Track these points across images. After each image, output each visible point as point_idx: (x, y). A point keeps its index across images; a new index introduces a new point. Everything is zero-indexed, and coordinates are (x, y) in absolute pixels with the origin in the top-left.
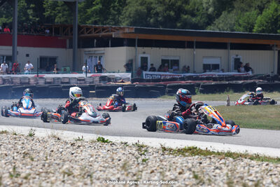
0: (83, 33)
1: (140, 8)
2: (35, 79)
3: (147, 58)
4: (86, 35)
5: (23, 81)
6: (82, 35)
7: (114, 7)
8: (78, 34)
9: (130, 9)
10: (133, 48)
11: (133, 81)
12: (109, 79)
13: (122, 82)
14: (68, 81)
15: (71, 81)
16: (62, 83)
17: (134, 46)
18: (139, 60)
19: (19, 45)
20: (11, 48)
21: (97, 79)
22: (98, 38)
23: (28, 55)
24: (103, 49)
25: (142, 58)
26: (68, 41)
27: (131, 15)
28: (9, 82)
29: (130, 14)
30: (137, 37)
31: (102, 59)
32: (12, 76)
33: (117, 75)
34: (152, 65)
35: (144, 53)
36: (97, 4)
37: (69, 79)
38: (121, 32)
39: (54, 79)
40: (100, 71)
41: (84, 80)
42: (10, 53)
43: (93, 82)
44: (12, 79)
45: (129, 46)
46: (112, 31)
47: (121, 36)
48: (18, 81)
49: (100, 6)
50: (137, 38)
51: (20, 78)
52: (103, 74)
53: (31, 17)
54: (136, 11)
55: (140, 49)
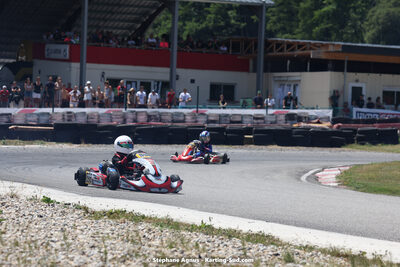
0: (271, 50)
1: (392, 10)
2: (193, 115)
3: (361, 88)
4: (276, 53)
5: (175, 118)
6: (270, 54)
7: (355, 8)
8: (266, 52)
9: (378, 11)
10: (341, 73)
11: (334, 121)
12: (300, 119)
13: (318, 122)
14: (239, 119)
15: (245, 119)
16: (232, 122)
17: (342, 70)
18: (350, 91)
19: (179, 66)
20: (168, 70)
21: (282, 117)
22: (292, 58)
23: (193, 81)
24: (298, 74)
25: (354, 88)
26: (251, 62)
27: (380, 21)
28: (156, 120)
29: (378, 18)
30: (346, 57)
31: (298, 89)
32: (162, 110)
33: (311, 112)
34: (369, 99)
35: (357, 81)
36: (330, 4)
37: (242, 116)
38: (323, 50)
39: (220, 115)
40: (288, 106)
41: (262, 118)
42: (166, 78)
43: (275, 122)
44: (161, 114)
45: (335, 70)
46: (311, 49)
47: (323, 56)
48: (169, 118)
49: (333, 7)
50: (346, 59)
51: (172, 114)
52: (291, 111)
53: (233, 21)
54: (388, 14)
55: (352, 76)
